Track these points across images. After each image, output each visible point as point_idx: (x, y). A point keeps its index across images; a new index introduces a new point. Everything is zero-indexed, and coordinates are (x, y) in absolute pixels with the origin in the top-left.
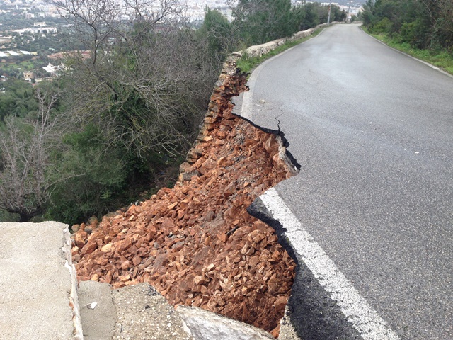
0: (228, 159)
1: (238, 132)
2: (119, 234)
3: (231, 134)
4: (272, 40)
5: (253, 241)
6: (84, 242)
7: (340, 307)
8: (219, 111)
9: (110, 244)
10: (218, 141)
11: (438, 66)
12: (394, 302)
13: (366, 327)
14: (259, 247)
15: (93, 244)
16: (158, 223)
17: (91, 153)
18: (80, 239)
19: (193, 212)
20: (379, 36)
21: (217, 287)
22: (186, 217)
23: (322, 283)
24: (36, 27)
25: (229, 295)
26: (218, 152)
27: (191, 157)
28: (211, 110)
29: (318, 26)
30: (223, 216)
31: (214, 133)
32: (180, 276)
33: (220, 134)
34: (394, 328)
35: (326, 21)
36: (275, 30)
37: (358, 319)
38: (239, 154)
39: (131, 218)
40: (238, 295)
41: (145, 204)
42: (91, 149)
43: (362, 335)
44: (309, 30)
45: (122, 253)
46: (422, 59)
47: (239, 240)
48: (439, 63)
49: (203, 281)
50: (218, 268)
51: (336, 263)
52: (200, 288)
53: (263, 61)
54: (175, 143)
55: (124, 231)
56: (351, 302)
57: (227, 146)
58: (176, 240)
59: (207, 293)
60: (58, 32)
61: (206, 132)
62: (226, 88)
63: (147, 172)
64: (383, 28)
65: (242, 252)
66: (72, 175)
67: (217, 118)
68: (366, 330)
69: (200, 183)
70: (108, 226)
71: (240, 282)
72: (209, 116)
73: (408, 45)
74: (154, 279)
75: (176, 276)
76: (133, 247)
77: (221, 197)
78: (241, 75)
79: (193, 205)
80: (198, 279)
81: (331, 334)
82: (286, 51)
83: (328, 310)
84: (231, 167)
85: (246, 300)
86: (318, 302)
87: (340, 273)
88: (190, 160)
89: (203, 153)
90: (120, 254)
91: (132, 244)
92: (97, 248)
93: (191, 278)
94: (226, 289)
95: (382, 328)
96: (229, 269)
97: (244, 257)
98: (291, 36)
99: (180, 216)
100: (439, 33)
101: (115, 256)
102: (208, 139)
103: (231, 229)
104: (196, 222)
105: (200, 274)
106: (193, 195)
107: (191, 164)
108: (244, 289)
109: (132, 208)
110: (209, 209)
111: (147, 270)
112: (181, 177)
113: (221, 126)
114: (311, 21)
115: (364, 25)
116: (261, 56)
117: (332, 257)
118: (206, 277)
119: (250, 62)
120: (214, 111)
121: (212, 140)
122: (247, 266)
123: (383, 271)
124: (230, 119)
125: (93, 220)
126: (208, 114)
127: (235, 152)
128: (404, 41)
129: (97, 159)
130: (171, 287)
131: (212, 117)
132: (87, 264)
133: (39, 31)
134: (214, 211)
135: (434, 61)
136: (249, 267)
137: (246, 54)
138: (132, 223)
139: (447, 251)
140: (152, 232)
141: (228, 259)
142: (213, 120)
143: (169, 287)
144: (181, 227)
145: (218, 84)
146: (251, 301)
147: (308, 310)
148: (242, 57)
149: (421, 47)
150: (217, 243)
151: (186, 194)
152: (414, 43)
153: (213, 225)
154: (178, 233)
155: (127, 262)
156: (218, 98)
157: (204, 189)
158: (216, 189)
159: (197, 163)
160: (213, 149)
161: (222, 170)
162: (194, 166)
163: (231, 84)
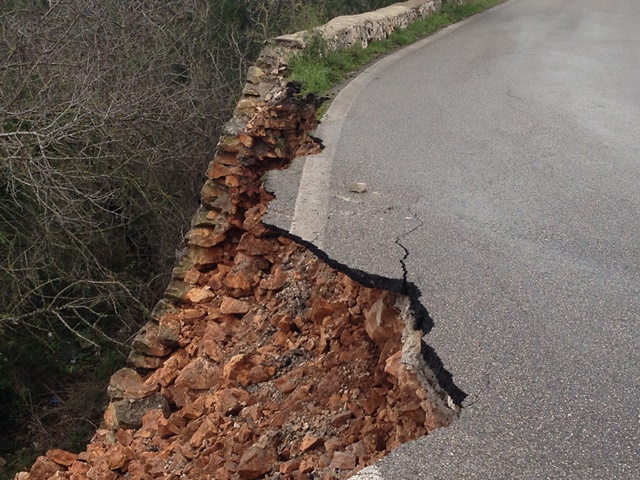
0: (258, 359)
1: (291, 278)
3: (269, 282)
8: (232, 210)
10: (228, 304)
26: (229, 336)
27: (144, 352)
28: (208, 208)
31: (217, 276)
33: (235, 282)
38: (292, 346)
53: (369, 63)
54: (101, 307)
57: (257, 318)
61: (191, 275)
62: (257, 140)
63: (8, 396)
67: (227, 233)
69: (168, 436)
72: (202, 226)
78: (302, 103)
84: (266, 387)
88: (141, 362)
89: (183, 341)
102: (197, 295)
107: (144, 373)
112: (111, 415)
113: (239, 257)
116: (365, 45)
119: (330, 63)
120: (218, 211)
121: (209, 300)
124: (263, 237)
126: (198, 219)
127: (279, 337)
131: (211, 227)
137: (317, 43)
142: (216, 237)
145: (230, 129)
148: (305, 50)
151: (121, 472)
156: (232, 170)
157: (179, 458)
158: (215, 457)
159: (163, 372)
160: (212, 327)
161: (237, 396)
162: (154, 378)
163: (272, 130)
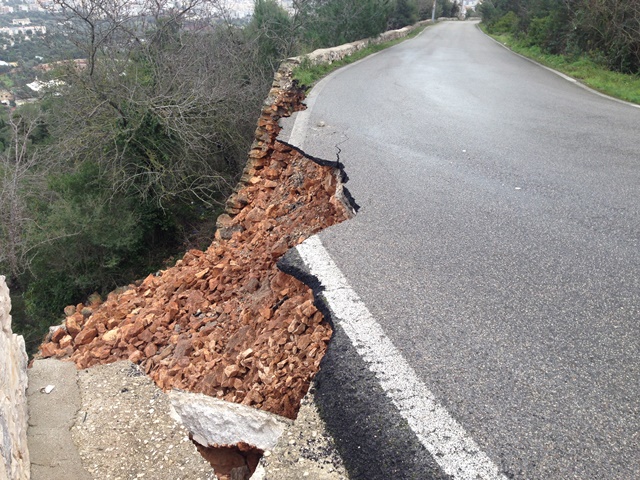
0: (281, 206)
1: (296, 169)
2: (128, 316)
3: (286, 172)
4: (349, 42)
5: (304, 315)
6: (79, 328)
7: (379, 380)
8: (270, 141)
9: (116, 329)
10: (268, 183)
11: (575, 77)
12: (450, 372)
13: (407, 403)
14: (312, 323)
15: (91, 330)
16: (182, 298)
17: (90, 203)
18: (74, 324)
19: (230, 282)
20: (502, 37)
21: (255, 379)
22: (220, 287)
23: (361, 352)
24: (15, 26)
25: (269, 388)
26: (269, 198)
27: (231, 206)
28: (259, 140)
29: (418, 24)
30: (269, 285)
31: (263, 171)
32: (207, 368)
33: (271, 173)
34: (445, 403)
35: (430, 17)
36: (353, 27)
37: (400, 393)
38: (296, 200)
39: (147, 293)
40: (280, 387)
41: (166, 273)
42: (89, 196)
43: (401, 413)
44: (404, 29)
45: (130, 341)
46: (554, 67)
47: (287, 316)
48: (576, 73)
49: (237, 372)
50: (257, 354)
51: (384, 327)
52: (233, 382)
53: (331, 72)
54: (214, 188)
55: (135, 311)
56: (394, 373)
57: (281, 189)
58: (205, 320)
59: (241, 388)
60: (48, 32)
61: (252, 171)
62: (279, 108)
63: (173, 229)
64: (507, 26)
65: (290, 331)
66: (62, 234)
67: (268, 151)
68: (408, 407)
69: (242, 241)
70: (114, 306)
71: (284, 370)
72: (256, 148)
73: (539, 49)
74: (173, 374)
75: (203, 369)
76: (147, 330)
77: (268, 259)
78: (300, 90)
79: (231, 271)
80: (230, 369)
81: (362, 412)
82: (368, 57)
83: (363, 383)
84: (284, 218)
85: (290, 393)
86: (352, 375)
87: (387, 340)
88: (231, 211)
89: (249, 201)
90: (127, 341)
91: (145, 328)
92: (97, 336)
93: (221, 369)
94: (266, 380)
95: (429, 404)
96: (271, 353)
97: (292, 337)
98: (376, 37)
99: (212, 287)
100: (578, 31)
101: (120, 345)
102: (255, 180)
103: (278, 300)
104: (234, 294)
105: (233, 363)
106: (230, 257)
107: (232, 216)
108: (290, 378)
109: (149, 280)
110: (251, 275)
111: (164, 362)
112: (218, 234)
113: (273, 162)
114: (407, 16)
115: (483, 22)
116: (330, 63)
117: (379, 319)
118: (241, 366)
119: (313, 71)
120: (263, 141)
121: (258, 183)
122: (294, 349)
123: (443, 334)
124: (283, 152)
125: (94, 298)
126: (254, 145)
127: (290, 197)
128: (532, 44)
129: (98, 210)
130: (195, 383)
131: (260, 149)
132: (82, 358)
133: (20, 32)
134: (259, 279)
135: (570, 71)
136: (298, 350)
137: (307, 61)
138: (148, 300)
139: (532, 310)
140: (173, 310)
141: (271, 341)
142: (263, 154)
143: (192, 383)
144: (212, 302)
145: (267, 103)
146: (296, 393)
147: (337, 385)
148: (301, 65)
149: (554, 52)
150: (259, 320)
151: (221, 257)
152: (547, 45)
153: (256, 297)
154: (208, 310)
155: (137, 352)
156: (269, 122)
157: (246, 250)
158: (262, 248)
159: (240, 215)
160: (261, 193)
161: (271, 222)
162: (236, 218)
163: (286, 103)
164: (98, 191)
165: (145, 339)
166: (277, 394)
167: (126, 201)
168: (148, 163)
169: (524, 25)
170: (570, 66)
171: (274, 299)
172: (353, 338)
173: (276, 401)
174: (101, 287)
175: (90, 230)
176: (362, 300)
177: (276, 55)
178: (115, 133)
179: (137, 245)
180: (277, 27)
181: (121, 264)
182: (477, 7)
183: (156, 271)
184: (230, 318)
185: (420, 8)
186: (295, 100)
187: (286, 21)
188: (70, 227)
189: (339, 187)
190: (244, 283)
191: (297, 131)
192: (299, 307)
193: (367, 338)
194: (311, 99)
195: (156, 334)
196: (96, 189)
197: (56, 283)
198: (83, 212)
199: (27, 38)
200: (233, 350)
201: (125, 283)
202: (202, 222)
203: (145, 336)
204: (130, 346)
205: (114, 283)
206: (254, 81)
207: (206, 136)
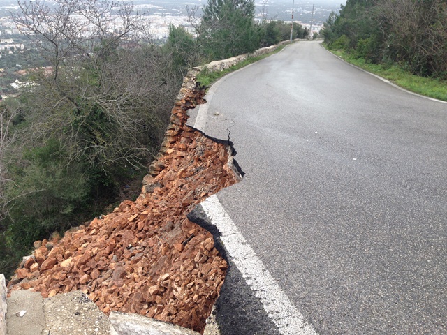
0: (188, 170)
1: (199, 144)
2: (80, 249)
3: (192, 146)
4: (234, 56)
5: (206, 249)
6: (44, 258)
7: (262, 304)
8: (180, 124)
9: (70, 259)
10: (179, 153)
11: (389, 79)
12: (313, 297)
13: (284, 322)
14: (212, 255)
15: (53, 259)
16: (118, 236)
17: (53, 168)
18: (40, 255)
19: (152, 224)
20: (338, 52)
21: (171, 296)
22: (145, 228)
23: (249, 282)
24: (2, 44)
25: (181, 303)
26: (180, 163)
27: (154, 169)
28: (173, 123)
29: (281, 43)
30: (181, 226)
31: (176, 145)
32: (136, 288)
33: (181, 146)
34: (310, 322)
35: (289, 38)
36: (237, 46)
37: (278, 314)
38: (199, 165)
39: (93, 232)
40: (189, 303)
41: (107, 217)
42: (53, 163)
43: (279, 330)
44: (272, 47)
45: (81, 268)
46: (375, 73)
47: (194, 249)
48: (390, 77)
49: (158, 291)
50: (172, 277)
51: (264, 263)
52: (155, 298)
53: (223, 76)
54: (141, 156)
55: (84, 245)
56: (273, 298)
57: (188, 157)
58: (135, 252)
59: (161, 303)
60: (25, 48)
61: (168, 145)
62: (187, 101)
63: (112, 185)
64: (341, 44)
65: (196, 261)
66: (33, 190)
67: (179, 131)
68: (284, 325)
69: (161, 195)
70: (69, 241)
71: (192, 289)
72: (171, 129)
73: (364, 60)
74: (111, 292)
75: (133, 288)
76: (92, 260)
77: (180, 208)
78: (201, 89)
79: (153, 216)
80: (153, 289)
81: (251, 329)
82: (248, 66)
83: (251, 307)
84: (191, 178)
85: (196, 307)
86: (243, 300)
87: (267, 273)
88: (153, 173)
89: (166, 166)
90: (78, 268)
91: (91, 258)
92: (57, 263)
93: (146, 289)
94: (179, 297)
95: (299, 322)
96: (183, 277)
97: (197, 265)
98: (253, 53)
99: (140, 228)
100: (390, 48)
101: (73, 271)
102: (170, 151)
103: (187, 238)
104: (156, 233)
105: (155, 284)
106: (153, 206)
107: (154, 176)
108: (196, 296)
109: (94, 222)
110: (168, 219)
111: (105, 283)
112: (144, 189)
113: (182, 138)
114: (274, 38)
115: (325, 42)
116: (222, 70)
117: (261, 257)
118: (160, 287)
119: (210, 76)
120: (176, 124)
121: (173, 153)
122: (199, 273)
123: (307, 268)
124: (190, 132)
125: (55, 235)
126: (170, 127)
127: (195, 163)
128: (359, 57)
129: (59, 173)
130: (128, 299)
131: (174, 129)
132: (46, 279)
133: (6, 48)
134: (173, 222)
135: (386, 75)
136: (202, 275)
137: (206, 69)
138: (94, 237)
139: (370, 248)
140: (111, 245)
141: (182, 268)
142: (175, 133)
143: (125, 299)
144: (140, 239)
145: (178, 98)
146: (201, 307)
147: (232, 308)
148: (202, 72)
149: (374, 62)
150: (173, 253)
151: (146, 206)
152: (369, 58)
153: (171, 235)
154: (137, 245)
155: (86, 276)
156: (180, 111)
157: (164, 201)
158: (175, 200)
159: (160, 175)
160: (174, 160)
161: (182, 181)
162: (157, 178)
163: (192, 98)
164: (59, 159)
165: (92, 266)
166: (187, 308)
167: (78, 166)
168: (94, 139)
169: (353, 44)
170: (386, 72)
171: (185, 236)
172: (243, 272)
173: (186, 313)
174: (60, 228)
175: (53, 187)
176: (248, 243)
177: (185, 65)
178: (71, 119)
179: (86, 197)
180: (185, 46)
181: (75, 211)
182: (321, 31)
183: (100, 215)
184: (153, 250)
185: (282, 33)
186: (198, 96)
187: (191, 42)
188: (38, 185)
189: (230, 158)
190: (163, 224)
191: (200, 118)
192: (202, 243)
193: (253, 271)
194: (209, 95)
195: (100, 262)
196: (57, 158)
197: (28, 225)
198: (48, 174)
199: (10, 52)
200: (155, 274)
201: (77, 224)
202: (133, 180)
203: (92, 263)
204: (80, 271)
205: (70, 224)
206: (169, 82)
207: (136, 121)
